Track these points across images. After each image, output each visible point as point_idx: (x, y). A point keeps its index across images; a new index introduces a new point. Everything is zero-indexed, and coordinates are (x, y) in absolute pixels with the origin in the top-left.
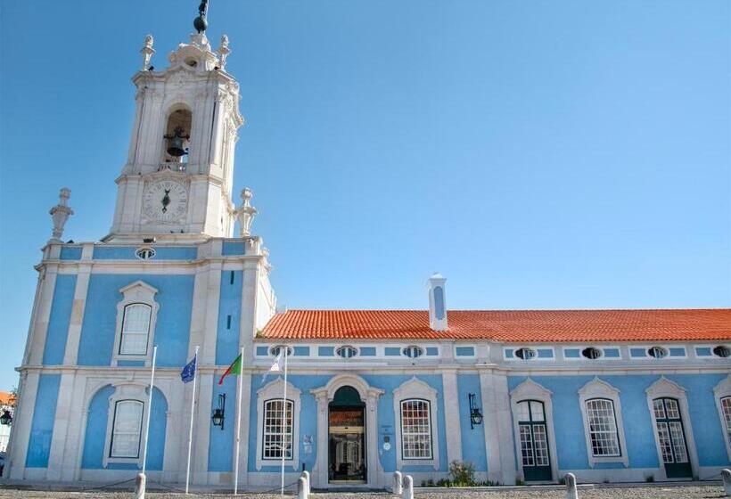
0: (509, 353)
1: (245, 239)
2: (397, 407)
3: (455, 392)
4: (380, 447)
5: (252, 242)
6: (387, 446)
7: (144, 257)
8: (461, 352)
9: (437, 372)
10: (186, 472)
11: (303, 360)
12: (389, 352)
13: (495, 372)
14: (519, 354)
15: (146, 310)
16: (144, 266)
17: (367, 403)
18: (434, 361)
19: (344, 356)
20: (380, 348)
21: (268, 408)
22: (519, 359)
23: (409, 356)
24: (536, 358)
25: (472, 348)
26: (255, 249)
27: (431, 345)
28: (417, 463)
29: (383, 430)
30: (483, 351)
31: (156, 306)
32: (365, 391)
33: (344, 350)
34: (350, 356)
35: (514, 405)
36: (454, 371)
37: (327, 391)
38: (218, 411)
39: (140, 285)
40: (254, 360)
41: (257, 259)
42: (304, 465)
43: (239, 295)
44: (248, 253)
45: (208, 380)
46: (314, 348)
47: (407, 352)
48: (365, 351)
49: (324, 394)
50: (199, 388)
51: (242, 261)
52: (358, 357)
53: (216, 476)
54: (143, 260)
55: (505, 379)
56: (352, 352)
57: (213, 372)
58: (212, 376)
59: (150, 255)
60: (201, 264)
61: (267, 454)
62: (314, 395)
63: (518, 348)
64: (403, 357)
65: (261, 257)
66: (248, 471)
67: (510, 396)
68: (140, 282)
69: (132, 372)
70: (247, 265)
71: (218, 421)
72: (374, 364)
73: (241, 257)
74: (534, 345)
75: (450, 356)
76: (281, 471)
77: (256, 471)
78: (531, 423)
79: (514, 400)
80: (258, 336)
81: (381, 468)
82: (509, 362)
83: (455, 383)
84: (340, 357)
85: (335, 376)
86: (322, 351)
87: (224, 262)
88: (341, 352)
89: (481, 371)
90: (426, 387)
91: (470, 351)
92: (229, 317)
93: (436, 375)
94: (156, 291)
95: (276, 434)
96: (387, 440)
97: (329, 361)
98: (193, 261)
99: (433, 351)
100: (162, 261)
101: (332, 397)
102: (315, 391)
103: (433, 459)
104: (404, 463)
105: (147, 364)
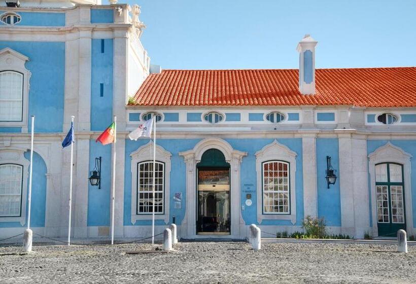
0: (371, 119)
1: (112, 6)
2: (259, 168)
3: (314, 154)
4: (242, 203)
5: (120, 10)
6: (249, 203)
7: (9, 22)
8: (321, 117)
9: (297, 136)
10: (68, 227)
11: (172, 126)
12: (252, 117)
13: (354, 136)
14: (382, 118)
15: (17, 78)
16: (11, 33)
17: (231, 164)
18: (296, 126)
19: (210, 121)
20: (245, 113)
21: (142, 169)
22: (381, 124)
23: (272, 121)
24: (399, 123)
25: (333, 114)
26: (123, 17)
27: (293, 111)
28: (276, 217)
29: (246, 188)
30: (343, 116)
31: (28, 74)
32: (230, 153)
33: (211, 116)
34: (216, 121)
35: (372, 167)
36: (314, 135)
37: (194, 154)
38: (95, 173)
39: (8, 52)
40: (127, 126)
41: (127, 28)
42: (174, 219)
43: (111, 64)
44: (117, 22)
45: (84, 145)
46: (183, 114)
47: (270, 117)
48: (231, 117)
49: (192, 155)
50: (76, 152)
51: (112, 30)
52: (223, 122)
53: (94, 230)
54: (8, 25)
55: (364, 142)
56: (219, 118)
57: (89, 137)
58: (88, 141)
59: (16, 20)
60: (70, 31)
61: (141, 209)
62: (183, 157)
63: (381, 113)
64: (266, 122)
65: (130, 25)
66: (124, 225)
67: (368, 158)
68: (8, 49)
69: (10, 138)
70: (117, 33)
71: (95, 181)
72: (237, 129)
73: (111, 25)
74: (398, 110)
75: (310, 121)
76: (151, 225)
77: (132, 224)
78: (389, 184)
79: (373, 162)
80: (131, 104)
81: (242, 221)
82: (370, 127)
83: (314, 146)
84: (207, 123)
85: (202, 139)
86: (190, 117)
87: (93, 30)
88: (208, 118)
89: (340, 135)
90: (287, 150)
91: (331, 117)
92: (102, 85)
93: (297, 139)
94: (27, 58)
95: (149, 192)
96: (249, 197)
97: (196, 126)
98: (62, 28)
99: (294, 117)
100: (28, 28)
101: (200, 159)
102: (183, 154)
103: (290, 214)
104: (263, 217)
105: (25, 130)
